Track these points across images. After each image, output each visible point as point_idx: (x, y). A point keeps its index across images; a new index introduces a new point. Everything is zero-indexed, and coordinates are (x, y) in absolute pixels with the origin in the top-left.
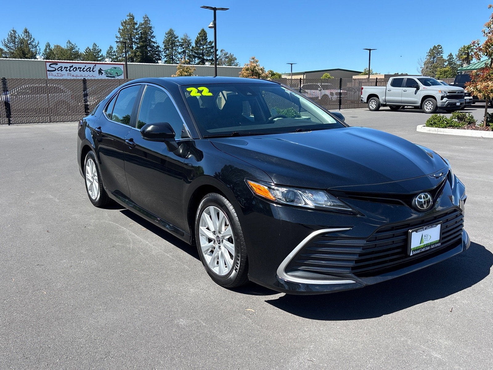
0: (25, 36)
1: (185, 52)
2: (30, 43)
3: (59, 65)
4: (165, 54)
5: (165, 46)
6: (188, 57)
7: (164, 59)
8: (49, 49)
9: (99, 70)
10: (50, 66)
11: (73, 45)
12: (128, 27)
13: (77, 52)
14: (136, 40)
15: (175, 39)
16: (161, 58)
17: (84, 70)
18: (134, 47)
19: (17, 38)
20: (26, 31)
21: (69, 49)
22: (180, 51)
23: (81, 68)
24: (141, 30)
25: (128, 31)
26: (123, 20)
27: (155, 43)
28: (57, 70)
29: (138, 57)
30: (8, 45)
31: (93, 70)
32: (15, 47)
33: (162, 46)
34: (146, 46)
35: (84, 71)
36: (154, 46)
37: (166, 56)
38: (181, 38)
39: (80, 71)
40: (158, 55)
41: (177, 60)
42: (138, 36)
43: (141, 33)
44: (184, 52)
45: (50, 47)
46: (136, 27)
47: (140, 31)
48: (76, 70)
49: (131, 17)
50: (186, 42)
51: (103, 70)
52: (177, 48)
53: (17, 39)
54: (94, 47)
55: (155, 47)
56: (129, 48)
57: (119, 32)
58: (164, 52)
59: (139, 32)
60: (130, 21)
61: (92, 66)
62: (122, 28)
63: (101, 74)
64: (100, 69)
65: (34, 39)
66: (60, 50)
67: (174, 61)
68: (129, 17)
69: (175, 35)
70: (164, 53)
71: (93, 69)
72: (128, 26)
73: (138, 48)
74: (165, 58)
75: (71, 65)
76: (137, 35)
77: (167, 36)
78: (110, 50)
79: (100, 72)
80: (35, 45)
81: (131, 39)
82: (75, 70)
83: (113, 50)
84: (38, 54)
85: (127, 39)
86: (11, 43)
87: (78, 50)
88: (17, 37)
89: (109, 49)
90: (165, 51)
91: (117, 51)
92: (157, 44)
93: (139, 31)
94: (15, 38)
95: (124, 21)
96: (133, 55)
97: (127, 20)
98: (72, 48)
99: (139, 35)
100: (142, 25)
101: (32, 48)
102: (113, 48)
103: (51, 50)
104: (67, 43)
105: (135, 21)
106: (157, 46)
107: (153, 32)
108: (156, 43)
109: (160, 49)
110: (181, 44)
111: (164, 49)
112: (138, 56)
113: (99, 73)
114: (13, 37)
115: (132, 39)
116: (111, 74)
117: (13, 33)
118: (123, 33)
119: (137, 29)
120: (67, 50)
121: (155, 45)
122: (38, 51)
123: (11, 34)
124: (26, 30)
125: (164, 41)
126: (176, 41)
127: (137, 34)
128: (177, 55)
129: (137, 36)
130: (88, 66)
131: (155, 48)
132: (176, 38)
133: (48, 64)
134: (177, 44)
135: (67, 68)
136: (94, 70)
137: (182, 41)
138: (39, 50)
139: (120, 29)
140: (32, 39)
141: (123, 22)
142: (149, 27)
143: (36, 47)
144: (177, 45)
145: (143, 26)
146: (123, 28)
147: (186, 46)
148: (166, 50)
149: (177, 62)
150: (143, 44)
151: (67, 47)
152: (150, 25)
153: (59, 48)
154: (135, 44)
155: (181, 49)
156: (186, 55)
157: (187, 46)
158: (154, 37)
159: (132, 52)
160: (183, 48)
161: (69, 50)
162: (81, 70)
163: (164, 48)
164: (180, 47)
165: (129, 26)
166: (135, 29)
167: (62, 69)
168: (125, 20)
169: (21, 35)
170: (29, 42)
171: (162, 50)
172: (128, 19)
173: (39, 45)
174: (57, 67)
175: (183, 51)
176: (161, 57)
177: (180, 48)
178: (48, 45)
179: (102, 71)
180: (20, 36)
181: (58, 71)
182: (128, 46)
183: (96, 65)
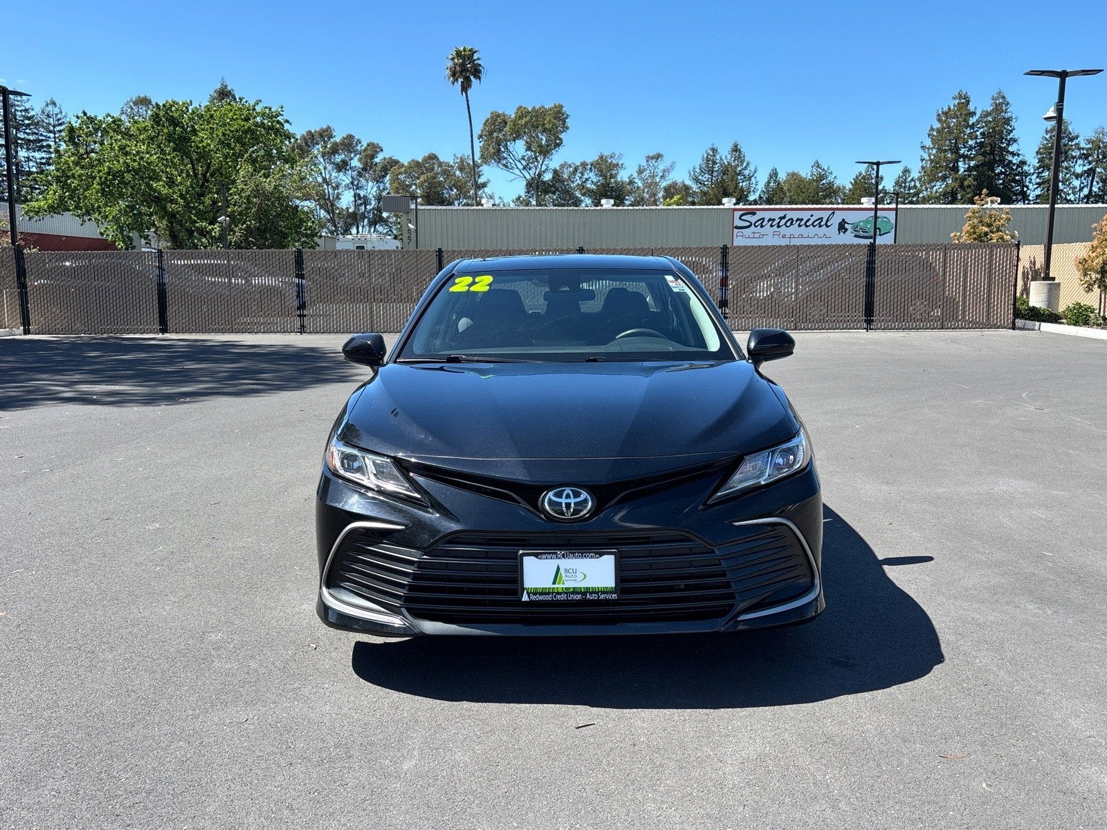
0: (733, 159)
1: (1094, 173)
2: (740, 171)
3: (759, 215)
4: (1038, 180)
5: (1040, 161)
6: (1101, 184)
7: (1034, 191)
8: (775, 181)
9: (840, 224)
10: (740, 219)
11: (824, 170)
12: (952, 124)
13: (831, 184)
14: (968, 151)
15: (1070, 143)
16: (1028, 189)
17: (808, 224)
18: (962, 166)
19: (717, 164)
20: (736, 149)
21: (815, 178)
22: (1079, 170)
23: (802, 220)
24: (983, 127)
25: (950, 132)
26: (942, 109)
27: (1015, 155)
28: (753, 226)
29: (968, 190)
30: (699, 178)
31: (826, 224)
32: (711, 181)
33: (1033, 161)
34: (990, 165)
35: (807, 226)
36: (1010, 162)
37: (1039, 184)
38: (1087, 138)
39: (799, 226)
40: (1021, 183)
41: (1070, 192)
42: (974, 141)
43: (982, 134)
44: (1091, 172)
45: (776, 178)
46: (972, 120)
47: (982, 130)
48: (791, 224)
49: (963, 101)
50: (1099, 148)
51: (848, 223)
52: (1072, 165)
53: (716, 166)
54: (868, 171)
55: (1014, 164)
56: (948, 169)
57: (929, 136)
58: (1035, 175)
59: (978, 133)
60: (959, 110)
61: (825, 215)
62: (937, 125)
63: (844, 232)
64: (843, 220)
65: (748, 164)
66: (797, 181)
67: (1061, 195)
68: (958, 101)
69: (1070, 133)
70: (1037, 177)
71: (827, 221)
72: (952, 122)
73: (970, 169)
74: (1037, 188)
75: (782, 214)
76: (972, 139)
77: (1048, 137)
78: (902, 177)
79: (842, 227)
80: (749, 175)
81: (955, 150)
82: (788, 224)
83: (909, 176)
84: (752, 193)
85: (946, 151)
86: (705, 174)
87: (832, 180)
88: (718, 161)
89: (901, 174)
90: (1039, 173)
91: (919, 179)
92: (1021, 158)
93: (978, 131)
94: (715, 163)
95: (946, 109)
96: (957, 185)
97: (952, 108)
98: (821, 177)
99: (976, 138)
100: (988, 114)
101: (743, 182)
102: (909, 172)
103: (779, 184)
104: (812, 167)
105: (971, 107)
106: (1020, 161)
107: (1014, 129)
108: (1018, 155)
109: (1026, 168)
110: (1083, 154)
111: (1038, 168)
112: (969, 186)
113: (839, 230)
114: (710, 163)
115: (958, 149)
116: (867, 232)
117: (711, 153)
118: (938, 137)
119: (972, 126)
120: (810, 182)
121: (1015, 160)
122: (754, 186)
123: (707, 157)
124: (736, 146)
125: (1040, 149)
126: (1072, 146)
127: (971, 136)
128: (1069, 180)
129: (971, 142)
130: (817, 215)
131: (1014, 167)
132: (1072, 140)
133: (737, 214)
134: (1074, 154)
135: (774, 220)
136: (829, 224)
137: (1089, 146)
138: (756, 185)
139: (932, 129)
140: (745, 164)
141: (943, 113)
142: (1004, 118)
143: (750, 179)
144: (1074, 157)
145: (990, 119)
146: (939, 126)
147: (1098, 157)
148: (1043, 171)
149: (1068, 198)
150: (983, 158)
151: (811, 176)
152: (1008, 114)
153: (796, 179)
154: (964, 161)
155: (1084, 165)
156: (1096, 179)
157: (1101, 157)
158: (1015, 141)
159: (955, 180)
160: (1090, 163)
161: (814, 180)
162: (801, 224)
163: (1038, 165)
164: (1080, 162)
165: (954, 120)
166: (970, 126)
167: (763, 224)
168: (947, 107)
169: (726, 157)
170: (739, 169)
171: (1032, 171)
172: (954, 106)
173: (755, 175)
174: (753, 219)
175: (1089, 169)
176: (1027, 187)
177: (1082, 163)
178: (774, 174)
179: (846, 226)
180: (724, 158)
181: (756, 227)
182: (947, 165)
183: (833, 213)
